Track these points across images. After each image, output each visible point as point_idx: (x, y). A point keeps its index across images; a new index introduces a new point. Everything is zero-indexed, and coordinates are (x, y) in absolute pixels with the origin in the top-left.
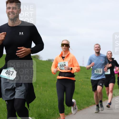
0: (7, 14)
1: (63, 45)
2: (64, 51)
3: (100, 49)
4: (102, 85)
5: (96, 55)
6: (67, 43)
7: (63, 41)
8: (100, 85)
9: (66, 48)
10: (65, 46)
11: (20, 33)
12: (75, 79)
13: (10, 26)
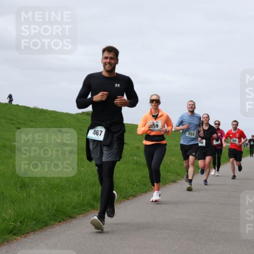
0: (102, 64)
1: (152, 101)
2: (154, 109)
3: (195, 107)
4: (196, 154)
5: (190, 114)
6: (157, 99)
7: (151, 96)
8: (193, 155)
9: (156, 104)
10: (154, 102)
11: (116, 85)
12: (166, 142)
13: (104, 77)
